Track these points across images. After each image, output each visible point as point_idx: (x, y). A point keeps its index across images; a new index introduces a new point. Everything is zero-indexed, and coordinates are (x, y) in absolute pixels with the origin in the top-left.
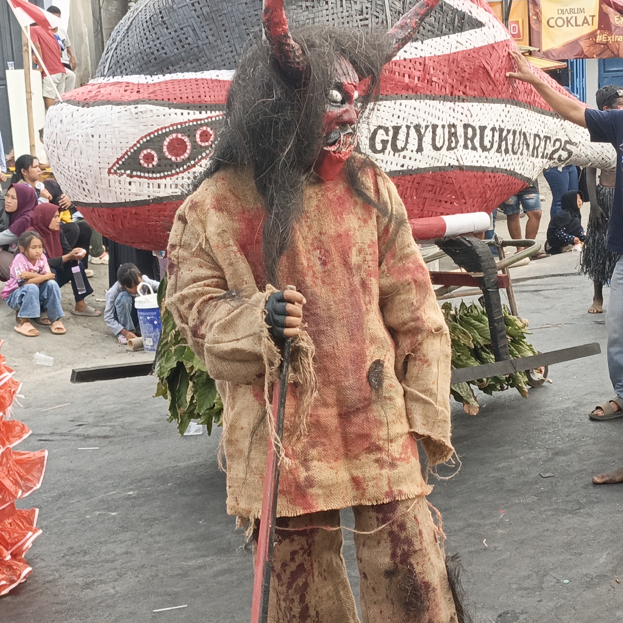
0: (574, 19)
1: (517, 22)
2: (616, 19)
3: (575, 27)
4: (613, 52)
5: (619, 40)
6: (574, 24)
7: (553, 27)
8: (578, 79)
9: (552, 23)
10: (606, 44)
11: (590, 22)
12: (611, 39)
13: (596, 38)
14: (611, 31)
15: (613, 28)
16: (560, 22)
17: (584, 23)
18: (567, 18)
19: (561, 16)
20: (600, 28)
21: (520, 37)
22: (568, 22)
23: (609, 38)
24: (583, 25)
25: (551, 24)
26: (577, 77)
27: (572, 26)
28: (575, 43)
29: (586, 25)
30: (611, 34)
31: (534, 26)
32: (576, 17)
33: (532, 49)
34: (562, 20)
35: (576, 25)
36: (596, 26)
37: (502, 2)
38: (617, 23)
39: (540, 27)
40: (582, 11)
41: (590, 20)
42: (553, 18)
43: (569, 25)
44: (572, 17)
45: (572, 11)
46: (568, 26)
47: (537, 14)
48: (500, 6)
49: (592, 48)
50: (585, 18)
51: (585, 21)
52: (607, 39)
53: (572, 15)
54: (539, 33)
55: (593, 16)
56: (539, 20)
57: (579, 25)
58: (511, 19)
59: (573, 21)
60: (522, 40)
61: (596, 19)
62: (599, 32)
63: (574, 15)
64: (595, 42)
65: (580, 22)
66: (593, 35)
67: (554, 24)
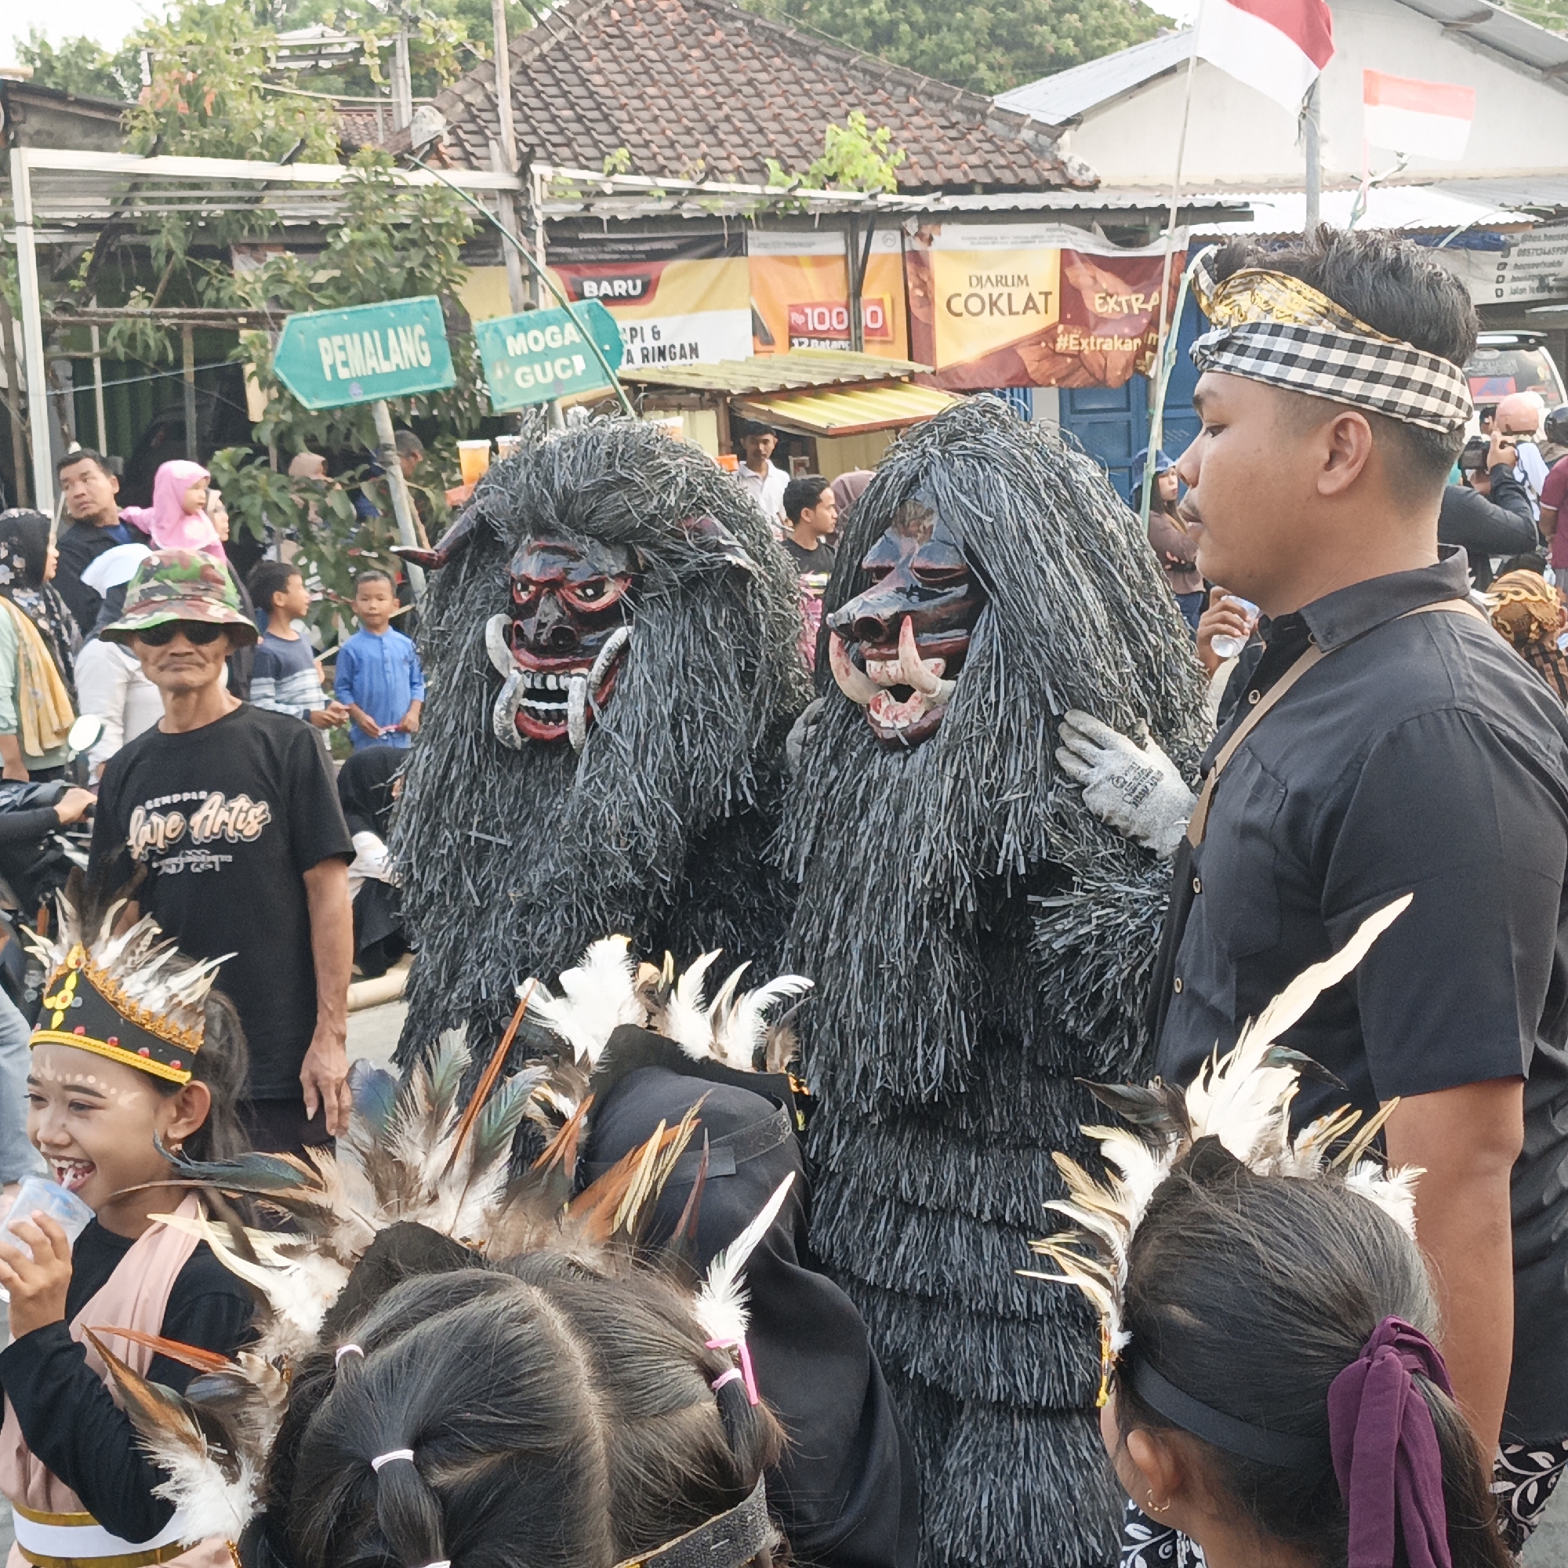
0: (1004, 299)
1: (880, 303)
2: (1098, 302)
3: (1008, 317)
4: (1092, 375)
5: (1104, 347)
6: (1006, 310)
7: (960, 315)
9: (958, 305)
10: (1078, 356)
11: (1041, 307)
12: (1088, 344)
13: (1055, 342)
14: (1089, 327)
15: (1092, 321)
16: (975, 305)
17: (1027, 308)
18: (990, 295)
19: (977, 290)
20: (1062, 320)
22: (993, 304)
23: (1084, 342)
24: (1024, 313)
25: (955, 310)
27: (1002, 313)
28: (1010, 350)
29: (1031, 313)
30: (1087, 334)
31: (916, 312)
32: (1010, 295)
33: (917, 367)
34: (979, 302)
35: (1011, 313)
36: (1054, 316)
37: (846, 257)
38: (1099, 310)
39: (930, 315)
40: (1023, 280)
41: (1040, 301)
42: (960, 295)
43: (996, 311)
44: (1001, 295)
45: (1001, 281)
46: (991, 313)
47: (923, 285)
48: (841, 264)
49: (1046, 364)
50: (1030, 298)
51: (1030, 304)
52: (1080, 344)
53: (1001, 289)
54: (929, 328)
55: (1047, 294)
56: (928, 300)
57: (1017, 313)
58: (866, 295)
59: (1003, 303)
60: (891, 342)
61: (1054, 301)
62: (1061, 328)
63: (1006, 291)
64: (1054, 351)
65: (1018, 306)
66: (1049, 334)
67: (962, 309)
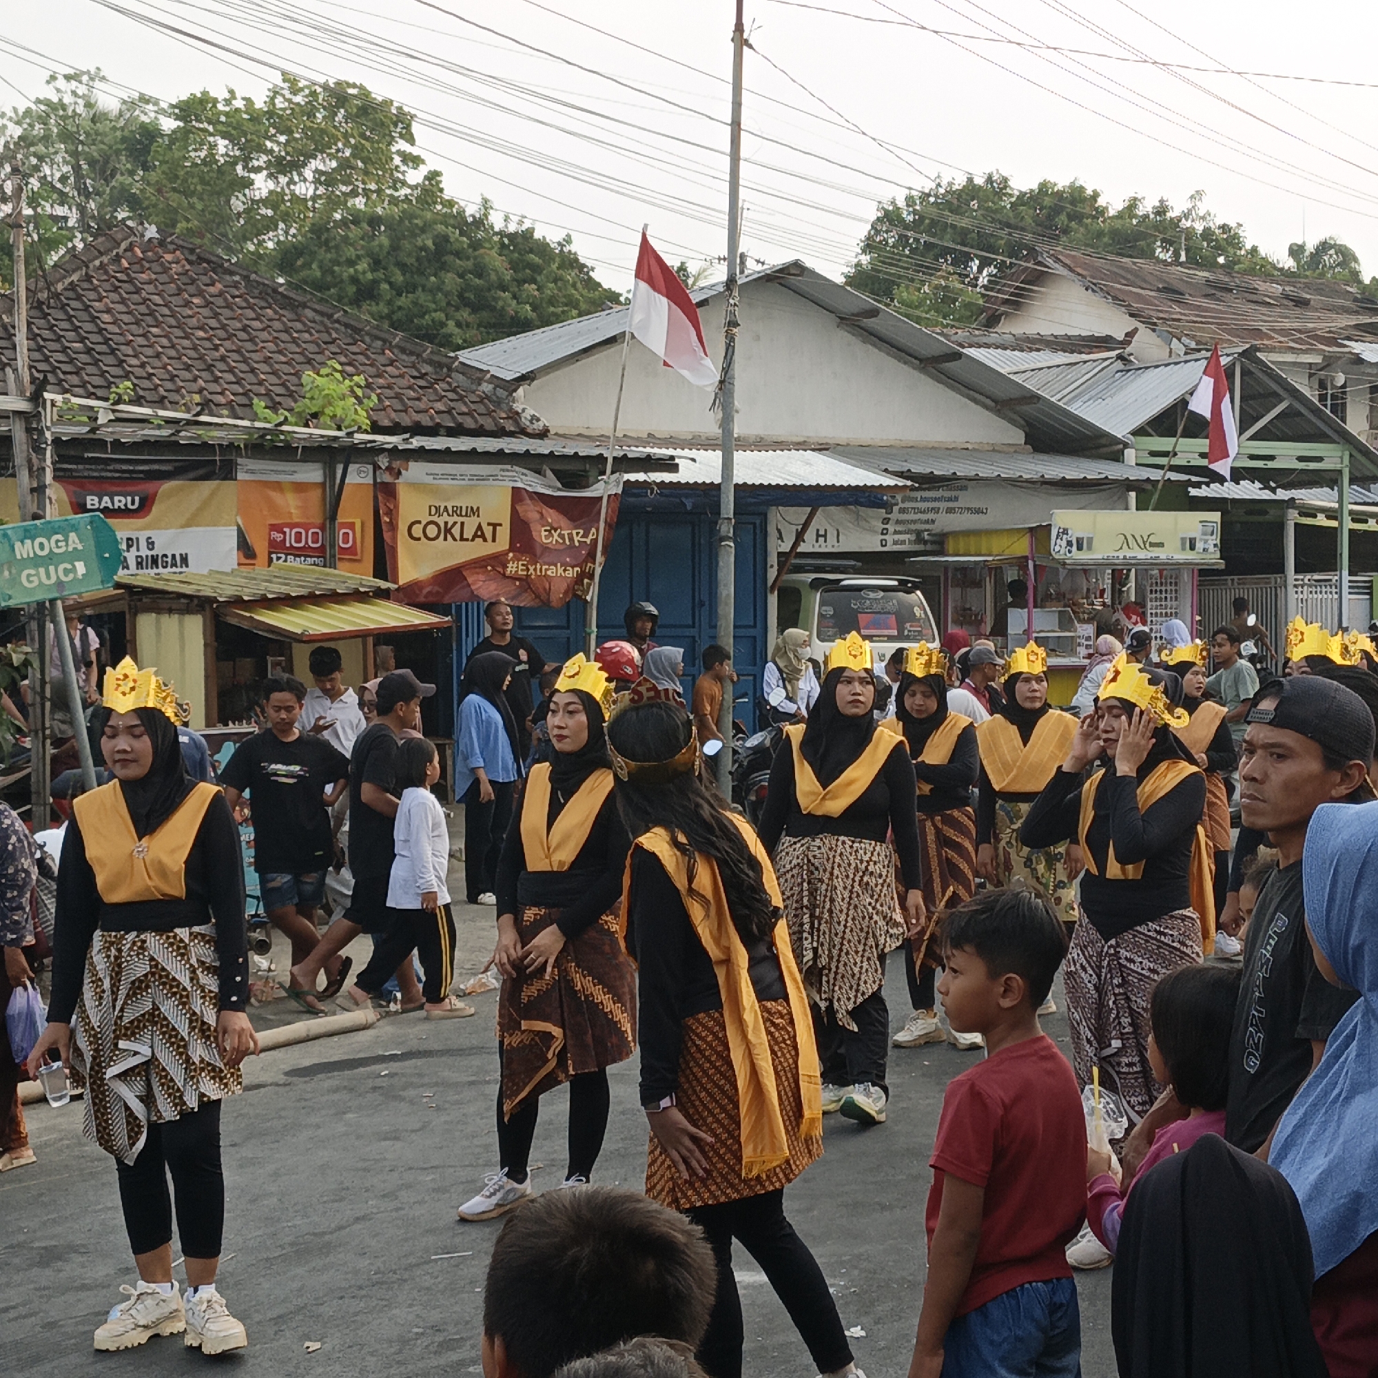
0: (458, 527)
1: (352, 526)
2: (544, 533)
3: (459, 542)
4: (537, 596)
5: (549, 573)
6: (458, 537)
7: (419, 539)
8: (470, 639)
9: (417, 531)
10: (526, 579)
11: (489, 536)
12: (535, 570)
13: (505, 567)
14: (535, 555)
15: (538, 551)
16: (432, 531)
17: (475, 536)
18: (446, 523)
19: (435, 518)
20: (513, 548)
21: (356, 554)
22: (448, 531)
23: (531, 568)
24: (473, 540)
25: (415, 535)
26: (467, 635)
27: (455, 539)
28: (455, 572)
29: (481, 540)
30: (532, 561)
31: (383, 535)
32: (462, 524)
33: (383, 584)
34: (436, 529)
35: (462, 539)
36: (504, 544)
37: (324, 484)
39: (394, 539)
40: (474, 512)
41: (488, 531)
42: (419, 522)
43: (449, 537)
44: (455, 523)
45: (457, 511)
46: (445, 539)
47: (389, 513)
48: (319, 492)
49: (497, 585)
50: (480, 527)
51: (480, 533)
52: (528, 570)
53: (455, 518)
54: (393, 550)
55: (495, 526)
56: (393, 527)
57: (467, 540)
58: (339, 519)
59: (456, 531)
60: (360, 561)
61: (504, 532)
62: (511, 555)
63: (461, 519)
64: (504, 575)
65: (468, 534)
66: (501, 559)
67: (421, 535)
